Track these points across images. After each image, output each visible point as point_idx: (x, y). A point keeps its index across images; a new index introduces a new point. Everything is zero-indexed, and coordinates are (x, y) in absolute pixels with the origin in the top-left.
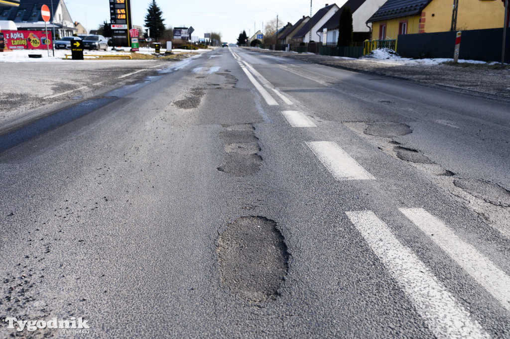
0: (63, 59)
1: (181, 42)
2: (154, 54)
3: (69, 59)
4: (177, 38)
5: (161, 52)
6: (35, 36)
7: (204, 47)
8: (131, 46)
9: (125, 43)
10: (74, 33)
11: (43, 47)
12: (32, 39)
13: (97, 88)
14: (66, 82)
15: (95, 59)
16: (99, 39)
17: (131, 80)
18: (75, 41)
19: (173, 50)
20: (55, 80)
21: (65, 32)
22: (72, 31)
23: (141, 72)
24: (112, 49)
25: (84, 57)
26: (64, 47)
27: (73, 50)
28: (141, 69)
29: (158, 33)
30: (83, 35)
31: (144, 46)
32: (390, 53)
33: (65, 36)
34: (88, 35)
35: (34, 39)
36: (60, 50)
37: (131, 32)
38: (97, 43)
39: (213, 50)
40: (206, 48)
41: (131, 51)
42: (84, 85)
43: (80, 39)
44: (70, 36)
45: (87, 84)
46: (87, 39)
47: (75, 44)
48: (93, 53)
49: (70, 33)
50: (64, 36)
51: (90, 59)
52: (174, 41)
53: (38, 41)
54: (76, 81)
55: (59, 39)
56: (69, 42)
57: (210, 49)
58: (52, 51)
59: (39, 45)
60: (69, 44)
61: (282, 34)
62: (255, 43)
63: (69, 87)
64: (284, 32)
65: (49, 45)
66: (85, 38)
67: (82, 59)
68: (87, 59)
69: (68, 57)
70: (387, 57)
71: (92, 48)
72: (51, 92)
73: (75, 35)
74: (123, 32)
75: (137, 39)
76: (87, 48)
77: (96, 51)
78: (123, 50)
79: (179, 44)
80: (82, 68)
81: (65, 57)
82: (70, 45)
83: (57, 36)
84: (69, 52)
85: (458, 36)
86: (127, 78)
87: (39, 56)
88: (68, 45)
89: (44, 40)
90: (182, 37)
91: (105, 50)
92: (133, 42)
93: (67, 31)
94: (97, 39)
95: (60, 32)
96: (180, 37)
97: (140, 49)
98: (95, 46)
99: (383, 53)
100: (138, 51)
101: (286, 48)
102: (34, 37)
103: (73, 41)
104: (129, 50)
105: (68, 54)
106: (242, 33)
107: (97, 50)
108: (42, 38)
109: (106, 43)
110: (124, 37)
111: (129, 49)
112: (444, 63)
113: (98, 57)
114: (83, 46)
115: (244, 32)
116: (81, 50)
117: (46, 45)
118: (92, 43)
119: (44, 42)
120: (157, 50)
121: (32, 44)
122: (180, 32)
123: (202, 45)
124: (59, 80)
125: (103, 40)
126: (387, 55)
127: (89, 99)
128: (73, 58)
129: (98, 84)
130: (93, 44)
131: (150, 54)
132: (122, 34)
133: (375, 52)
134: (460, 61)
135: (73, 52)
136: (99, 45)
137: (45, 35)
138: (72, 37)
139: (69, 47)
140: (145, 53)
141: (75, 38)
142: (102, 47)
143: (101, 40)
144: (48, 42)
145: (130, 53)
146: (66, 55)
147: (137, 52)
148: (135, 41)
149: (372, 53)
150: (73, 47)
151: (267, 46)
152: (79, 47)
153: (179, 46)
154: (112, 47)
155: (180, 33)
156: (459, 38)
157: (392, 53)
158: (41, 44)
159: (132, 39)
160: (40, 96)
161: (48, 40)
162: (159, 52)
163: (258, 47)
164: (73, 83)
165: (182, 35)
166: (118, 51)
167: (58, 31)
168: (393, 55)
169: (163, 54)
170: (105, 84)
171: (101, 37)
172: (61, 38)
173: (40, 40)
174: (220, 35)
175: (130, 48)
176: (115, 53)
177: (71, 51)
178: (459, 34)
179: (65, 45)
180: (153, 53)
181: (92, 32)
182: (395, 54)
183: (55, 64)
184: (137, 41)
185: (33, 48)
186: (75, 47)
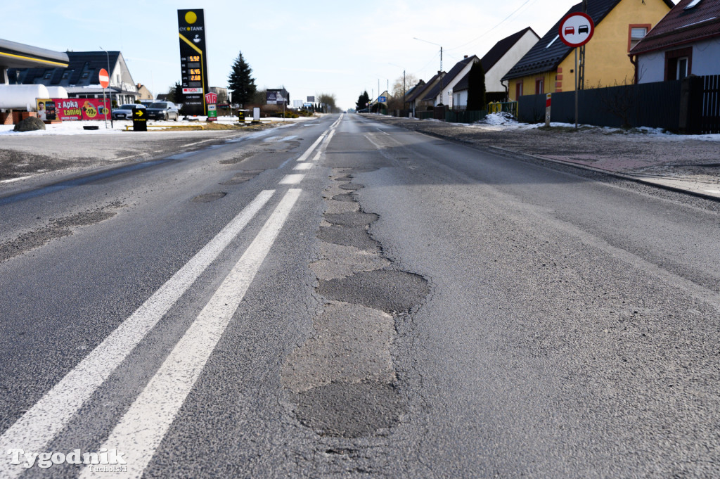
0: (124, 130)
1: (276, 108)
2: (238, 124)
3: (130, 131)
4: (271, 103)
5: (246, 122)
6: (91, 104)
7: (308, 114)
8: (207, 115)
9: (200, 111)
10: (137, 98)
11: (100, 117)
12: (88, 108)
13: (158, 154)
14: (128, 150)
15: (161, 130)
16: (168, 107)
17: (192, 149)
18: (137, 110)
19: (261, 119)
20: (117, 148)
21: (124, 98)
22: (133, 97)
23: (206, 142)
24: (184, 119)
25: (148, 128)
26: (124, 118)
27: (135, 120)
28: (209, 139)
29: (246, 97)
30: (148, 101)
31: (228, 114)
32: (507, 117)
33: (125, 103)
34: (155, 101)
35: (90, 108)
36: (118, 121)
37: (207, 97)
38: (164, 112)
39: (319, 118)
40: (310, 115)
41: (208, 120)
42: (145, 152)
43: (143, 107)
44: (131, 104)
45: (149, 151)
46: (153, 107)
47: (137, 113)
48: (159, 123)
49: (130, 99)
50: (123, 103)
51: (155, 130)
52: (266, 107)
53: (95, 110)
54: (138, 149)
55: (117, 107)
56: (131, 111)
57: (315, 116)
58: (110, 123)
59: (95, 115)
60: (130, 113)
61: (411, 95)
62: (377, 107)
63: (131, 153)
64: (414, 92)
65: (107, 115)
66: (151, 105)
67: (146, 130)
68: (151, 130)
69: (129, 128)
70: (502, 122)
71: (158, 117)
72: (116, 157)
73: (137, 102)
74: (198, 97)
75: (214, 106)
76: (151, 118)
77: (163, 121)
78: (197, 120)
79: (274, 111)
80: (145, 139)
81: (125, 128)
82: (131, 115)
83: (114, 103)
84: (130, 123)
85: (548, 98)
86: (189, 147)
87: (96, 128)
88: (128, 115)
89: (102, 109)
90: (278, 102)
91: (175, 120)
92: (209, 109)
93: (128, 96)
94: (164, 106)
95: (118, 98)
96: (275, 102)
97: (219, 118)
98: (162, 115)
99: (498, 118)
100: (216, 120)
101: (411, 114)
102: (90, 106)
103: (135, 110)
104: (205, 120)
105: (128, 125)
106: (363, 94)
107: (165, 120)
108: (99, 107)
109: (177, 111)
110: (200, 103)
111: (205, 118)
112: (539, 128)
113: (165, 128)
114: (147, 115)
115: (366, 94)
116: (145, 120)
117: (104, 115)
118: (159, 111)
119: (101, 112)
120: (242, 119)
121: (88, 114)
122: (275, 95)
123: (306, 111)
124: (121, 149)
125: (174, 107)
126: (502, 119)
127: (149, 161)
128: (135, 130)
129: (159, 151)
130: (160, 113)
131: (232, 124)
132: (197, 100)
133: (489, 117)
134: (552, 124)
135: (134, 122)
136: (167, 114)
137: (103, 104)
138: (134, 104)
139: (129, 117)
140: (225, 123)
141: (138, 106)
142: (171, 116)
143: (170, 108)
144: (106, 113)
145: (206, 124)
146: (126, 126)
147: (215, 122)
148: (212, 108)
149: (486, 118)
150: (134, 117)
151: (391, 111)
152: (142, 117)
153: (273, 114)
154: (184, 117)
155: (276, 97)
156: (549, 100)
157: (509, 118)
158: (98, 114)
159: (209, 106)
160: (106, 159)
161: (106, 109)
162: (243, 122)
163: (380, 112)
164: (135, 151)
165: (278, 100)
166: (191, 120)
167: (115, 96)
168: (511, 120)
169: (248, 125)
170: (165, 151)
171: (170, 104)
172: (119, 105)
173: (96, 109)
174: (334, 98)
175: (207, 117)
176: (186, 123)
177: (132, 122)
178: (549, 96)
179: (125, 115)
180: (236, 123)
181: (160, 97)
182: (513, 118)
183: (114, 136)
184: (214, 109)
185: (88, 119)
186: (137, 116)
